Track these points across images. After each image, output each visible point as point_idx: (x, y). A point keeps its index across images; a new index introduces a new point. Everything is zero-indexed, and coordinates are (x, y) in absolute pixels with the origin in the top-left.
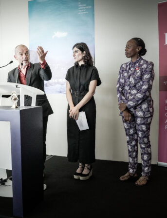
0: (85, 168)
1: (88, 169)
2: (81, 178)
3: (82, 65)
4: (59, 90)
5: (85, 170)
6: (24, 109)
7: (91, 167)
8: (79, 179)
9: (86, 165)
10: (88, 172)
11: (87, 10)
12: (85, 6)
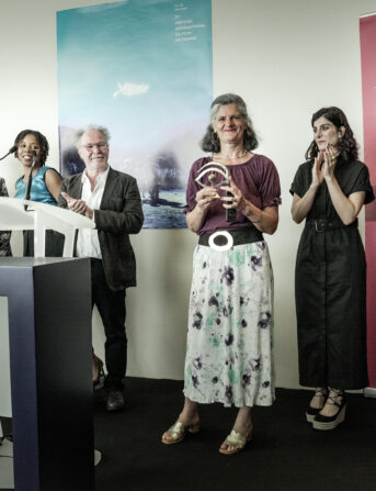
0: (329, 401)
1: (335, 404)
5: (327, 406)
6: (44, 263)
9: (333, 394)
10: (336, 412)
11: (195, 32)
12: (190, 24)
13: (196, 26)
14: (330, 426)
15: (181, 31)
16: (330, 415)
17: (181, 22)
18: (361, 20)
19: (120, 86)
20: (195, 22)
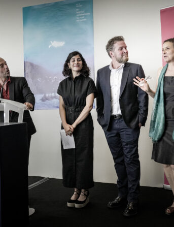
1: (85, 195)
2: (76, 206)
3: (76, 77)
4: (56, 105)
5: (81, 196)
7: (88, 193)
8: (74, 207)
10: (85, 199)
11: (85, 17)
12: (83, 13)
13: (86, 14)
14: (83, 205)
15: (79, 16)
16: (83, 200)
17: (79, 12)
18: (161, 10)
19: (51, 42)
20: (86, 12)
